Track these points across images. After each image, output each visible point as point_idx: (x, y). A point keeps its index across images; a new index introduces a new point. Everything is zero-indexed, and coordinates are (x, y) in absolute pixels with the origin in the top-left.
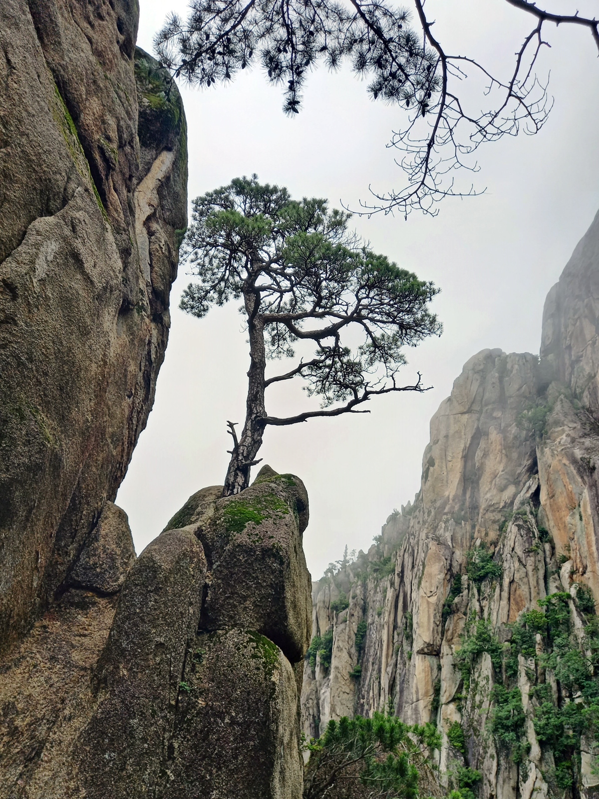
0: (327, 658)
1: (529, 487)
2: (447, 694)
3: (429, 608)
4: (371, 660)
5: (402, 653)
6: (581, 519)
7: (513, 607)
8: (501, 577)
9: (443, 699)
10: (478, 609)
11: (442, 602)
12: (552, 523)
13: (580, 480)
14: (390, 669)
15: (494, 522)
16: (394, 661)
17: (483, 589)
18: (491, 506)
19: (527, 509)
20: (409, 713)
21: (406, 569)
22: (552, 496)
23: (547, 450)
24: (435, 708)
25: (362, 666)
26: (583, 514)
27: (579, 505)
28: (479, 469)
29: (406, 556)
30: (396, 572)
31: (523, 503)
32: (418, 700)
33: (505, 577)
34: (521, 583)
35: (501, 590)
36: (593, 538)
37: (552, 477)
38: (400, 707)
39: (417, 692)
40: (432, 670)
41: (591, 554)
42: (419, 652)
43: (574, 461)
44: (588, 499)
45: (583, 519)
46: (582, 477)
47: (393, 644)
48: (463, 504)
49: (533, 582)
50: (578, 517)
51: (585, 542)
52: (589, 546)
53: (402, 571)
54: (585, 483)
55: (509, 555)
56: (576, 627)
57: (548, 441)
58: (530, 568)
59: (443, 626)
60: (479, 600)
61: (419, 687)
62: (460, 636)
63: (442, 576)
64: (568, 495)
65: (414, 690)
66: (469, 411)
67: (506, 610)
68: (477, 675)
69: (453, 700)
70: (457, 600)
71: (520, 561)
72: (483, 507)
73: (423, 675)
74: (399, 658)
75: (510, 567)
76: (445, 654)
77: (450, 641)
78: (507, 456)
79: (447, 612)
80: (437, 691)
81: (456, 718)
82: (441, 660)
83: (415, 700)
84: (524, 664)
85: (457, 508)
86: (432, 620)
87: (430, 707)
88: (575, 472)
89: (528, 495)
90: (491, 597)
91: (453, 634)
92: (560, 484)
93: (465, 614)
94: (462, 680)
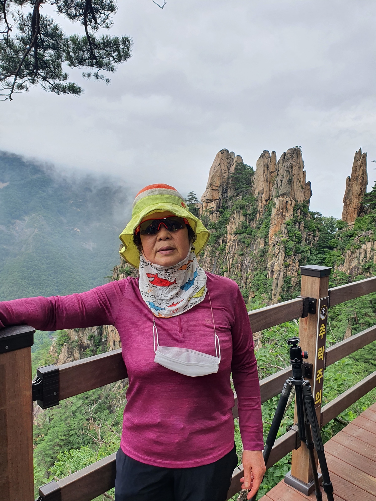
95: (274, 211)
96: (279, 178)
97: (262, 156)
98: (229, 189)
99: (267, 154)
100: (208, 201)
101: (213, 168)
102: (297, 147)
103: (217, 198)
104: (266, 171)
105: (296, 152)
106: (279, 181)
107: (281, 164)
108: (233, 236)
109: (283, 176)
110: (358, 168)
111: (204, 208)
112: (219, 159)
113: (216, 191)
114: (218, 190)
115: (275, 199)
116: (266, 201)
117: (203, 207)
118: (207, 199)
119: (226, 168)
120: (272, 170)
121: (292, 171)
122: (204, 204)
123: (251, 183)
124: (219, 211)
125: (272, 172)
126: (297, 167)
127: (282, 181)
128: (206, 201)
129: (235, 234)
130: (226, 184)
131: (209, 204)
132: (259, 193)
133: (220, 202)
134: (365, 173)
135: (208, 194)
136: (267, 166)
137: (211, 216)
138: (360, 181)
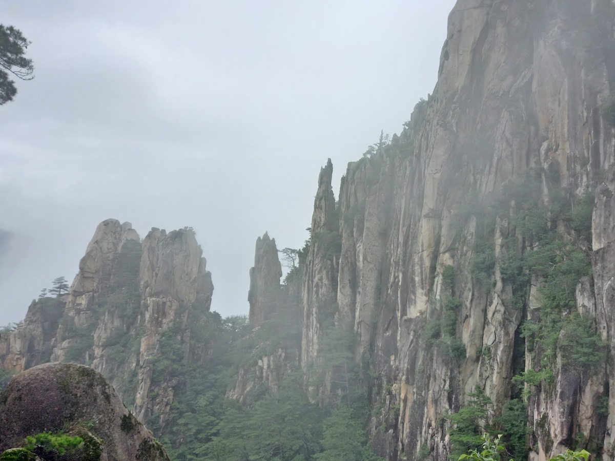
1: (524, 77)
2: (444, 246)
3: (434, 182)
6: (559, 105)
7: (499, 179)
9: (442, 250)
11: (445, 177)
13: (563, 70)
14: (405, 229)
18: (492, 94)
20: (416, 260)
22: (541, 84)
24: (435, 257)
25: (387, 226)
27: (560, 93)
28: (485, 62)
31: (517, 92)
32: (423, 251)
33: (495, 155)
34: (506, 160)
35: (491, 167)
38: (411, 256)
39: (422, 245)
40: (434, 228)
41: (563, 135)
42: (426, 216)
43: (560, 52)
46: (565, 67)
48: (469, 94)
50: (557, 103)
55: (500, 137)
57: (543, 33)
59: (445, 196)
61: (424, 242)
62: (458, 202)
63: (446, 156)
65: (420, 244)
66: (481, 6)
69: (449, 250)
70: (457, 175)
71: (507, 142)
72: (485, 95)
73: (427, 233)
74: (412, 221)
76: (445, 216)
77: (449, 207)
79: (449, 184)
80: (438, 244)
81: (450, 262)
82: (442, 222)
83: (420, 251)
86: (436, 192)
87: (431, 256)
89: (523, 84)
91: (452, 202)
93: (463, 186)
95: (147, 316)
100: (77, 294)
108: (101, 349)
117: (70, 302)
124: (90, 309)
129: (105, 346)
133: (93, 296)
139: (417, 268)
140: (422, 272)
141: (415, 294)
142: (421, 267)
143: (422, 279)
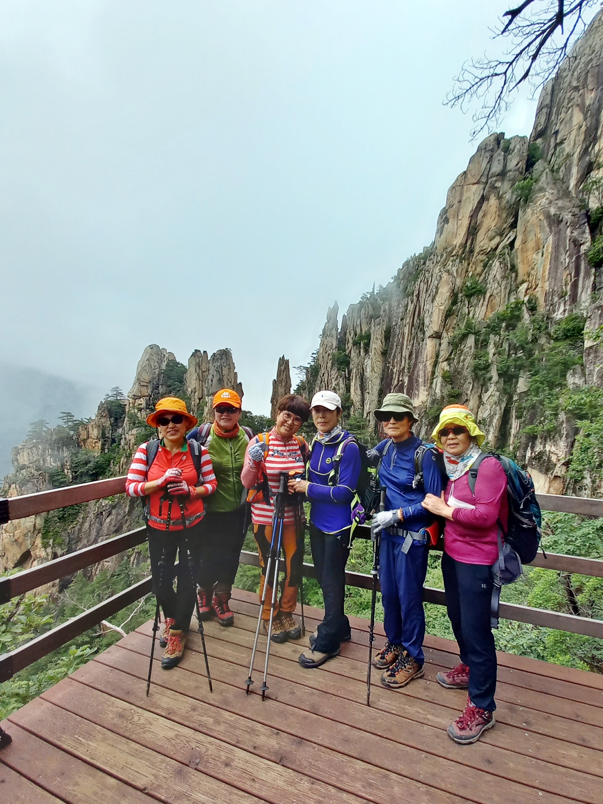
0: (367, 345)
1: (509, 238)
2: (443, 357)
3: (439, 312)
4: (395, 344)
5: (417, 338)
6: (542, 256)
7: (489, 310)
8: (485, 293)
9: (440, 360)
10: (467, 312)
11: (447, 309)
12: (519, 260)
13: (548, 230)
14: (410, 347)
15: (482, 261)
16: (411, 343)
17: (471, 301)
18: (482, 250)
19: (506, 251)
20: (421, 367)
21: (421, 293)
22: (524, 242)
23: (529, 211)
24: (435, 364)
25: (387, 347)
26: (544, 252)
27: (544, 247)
28: (478, 226)
29: (422, 284)
30: (415, 295)
31: (504, 248)
32: (426, 361)
33: (488, 293)
34: (496, 296)
35: (484, 301)
36: (548, 267)
37: (528, 229)
38: (415, 365)
39: (426, 357)
40: (436, 346)
41: (544, 277)
42: (429, 337)
43: (548, 216)
44: (551, 242)
45: (544, 255)
46: (550, 228)
47: (411, 334)
48: (464, 250)
49: (503, 296)
50: (540, 254)
51: (541, 270)
52: (544, 272)
53: (419, 294)
54: (551, 232)
55: (492, 280)
56: (524, 319)
57: (531, 204)
58: (503, 287)
59: (445, 322)
60: (468, 308)
61: (428, 355)
62: (454, 328)
63: (449, 294)
64: (536, 241)
65: (424, 356)
66: (478, 183)
67: (484, 312)
68: (463, 346)
69: (446, 360)
70: (454, 308)
71: (498, 283)
72: (477, 251)
73: (431, 348)
74: (415, 341)
75: (492, 287)
76: (444, 337)
77: (447, 331)
78: (499, 216)
79: (449, 314)
80: (437, 356)
81: (447, 368)
82: (442, 341)
83: (424, 361)
84: (493, 338)
85: (460, 252)
86: (440, 319)
87: (433, 364)
88: (546, 224)
89: (508, 242)
90: (476, 305)
91: (449, 327)
92: (532, 234)
93: (457, 316)
94: (453, 350)
95: (206, 410)
96: (210, 377)
97: (193, 355)
98: (160, 386)
99: (198, 353)
100: (136, 397)
101: (141, 363)
102: (227, 349)
103: (147, 394)
104: (198, 369)
105: (225, 355)
106: (210, 381)
107: (211, 364)
109: (213, 375)
110: (282, 372)
111: (131, 405)
112: (148, 355)
113: (145, 387)
114: (147, 386)
115: (207, 397)
116: (200, 399)
117: (130, 403)
118: (134, 395)
119: (156, 364)
120: (203, 370)
121: (222, 371)
122: (131, 400)
123: (183, 382)
124: (149, 408)
125: (204, 372)
126: (227, 367)
127: (212, 381)
128: (133, 397)
130: (157, 380)
131: (137, 400)
132: (192, 391)
133: (149, 399)
134: (288, 377)
135: (135, 390)
136: (199, 365)
137: (139, 413)
138: (284, 384)
139: (421, 373)
140: (425, 375)
141: (418, 391)
142: (425, 372)
143: (425, 380)
